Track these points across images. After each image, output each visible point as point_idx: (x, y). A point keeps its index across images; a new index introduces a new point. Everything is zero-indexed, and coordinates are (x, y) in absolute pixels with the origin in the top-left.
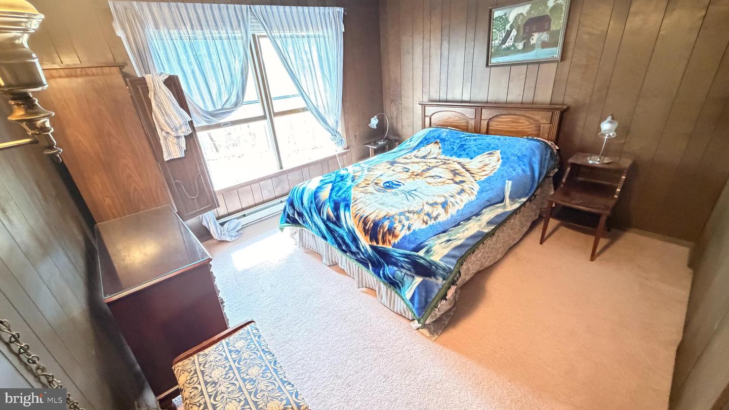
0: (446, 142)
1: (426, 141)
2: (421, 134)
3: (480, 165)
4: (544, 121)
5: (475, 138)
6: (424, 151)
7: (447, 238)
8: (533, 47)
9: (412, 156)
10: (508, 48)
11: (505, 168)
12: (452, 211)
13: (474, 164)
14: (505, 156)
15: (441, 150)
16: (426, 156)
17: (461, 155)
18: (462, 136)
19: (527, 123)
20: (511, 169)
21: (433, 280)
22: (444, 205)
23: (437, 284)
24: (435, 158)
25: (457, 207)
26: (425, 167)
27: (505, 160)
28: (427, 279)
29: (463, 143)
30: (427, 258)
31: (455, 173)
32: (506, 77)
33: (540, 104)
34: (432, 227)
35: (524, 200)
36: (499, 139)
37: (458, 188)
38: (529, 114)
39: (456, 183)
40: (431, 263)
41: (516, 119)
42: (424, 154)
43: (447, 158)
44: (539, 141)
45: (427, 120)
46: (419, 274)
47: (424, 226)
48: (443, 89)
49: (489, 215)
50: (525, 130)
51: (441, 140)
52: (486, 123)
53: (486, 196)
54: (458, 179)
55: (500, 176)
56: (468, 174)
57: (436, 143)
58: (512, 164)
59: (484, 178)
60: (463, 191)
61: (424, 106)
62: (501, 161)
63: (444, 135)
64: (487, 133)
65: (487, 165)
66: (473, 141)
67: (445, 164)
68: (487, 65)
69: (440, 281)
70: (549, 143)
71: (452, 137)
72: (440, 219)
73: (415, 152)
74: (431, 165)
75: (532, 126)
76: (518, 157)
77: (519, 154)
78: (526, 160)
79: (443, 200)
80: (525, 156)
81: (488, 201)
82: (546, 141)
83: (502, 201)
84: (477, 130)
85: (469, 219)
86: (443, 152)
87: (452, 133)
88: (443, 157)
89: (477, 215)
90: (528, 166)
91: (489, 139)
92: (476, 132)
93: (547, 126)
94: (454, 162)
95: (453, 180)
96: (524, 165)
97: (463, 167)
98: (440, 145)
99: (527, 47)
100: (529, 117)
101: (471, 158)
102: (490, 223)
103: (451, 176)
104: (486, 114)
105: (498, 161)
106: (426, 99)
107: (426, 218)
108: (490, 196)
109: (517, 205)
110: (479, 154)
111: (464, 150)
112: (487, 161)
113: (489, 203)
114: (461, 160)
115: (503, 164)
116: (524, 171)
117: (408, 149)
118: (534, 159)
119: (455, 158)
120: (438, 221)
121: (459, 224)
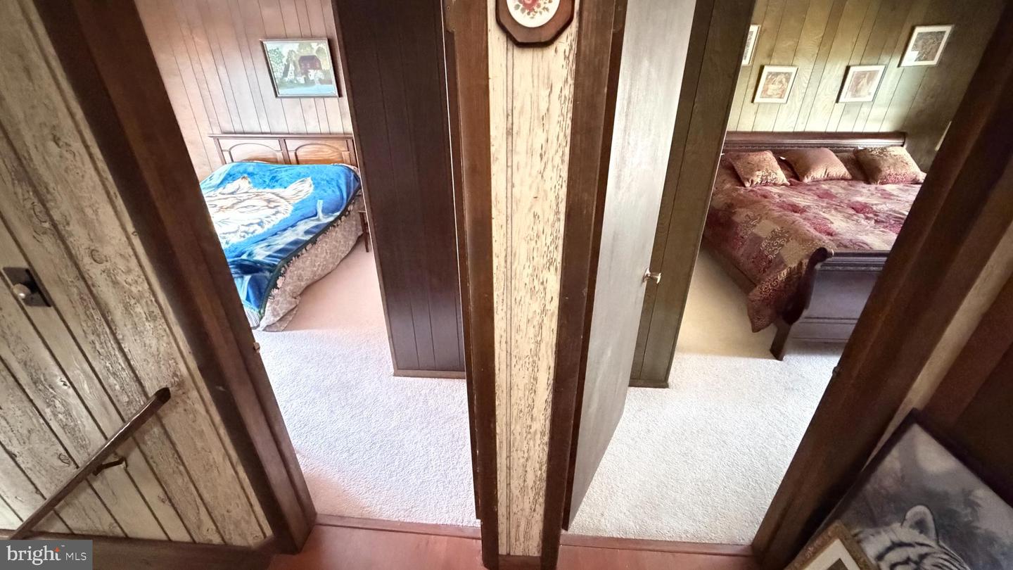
0: (255, 176)
1: (230, 177)
2: (222, 171)
3: (294, 192)
4: (344, 149)
5: (285, 169)
6: (230, 187)
7: (267, 244)
8: (313, 83)
9: (218, 194)
10: (291, 82)
11: (318, 191)
12: (267, 226)
13: (289, 192)
14: (316, 182)
15: (252, 185)
16: (235, 192)
17: (274, 186)
18: (272, 168)
19: (330, 152)
20: (322, 192)
21: (260, 274)
22: (260, 224)
23: (266, 277)
24: (247, 192)
25: (272, 223)
26: (235, 201)
27: (317, 185)
28: (255, 274)
29: (275, 175)
30: (252, 260)
31: (269, 201)
32: (299, 108)
33: (336, 134)
34: (249, 239)
35: (338, 214)
36: (308, 168)
37: (273, 211)
38: (328, 142)
39: (271, 208)
40: (256, 262)
41: (319, 148)
42: (233, 190)
43: (261, 190)
44: (342, 166)
45: (226, 155)
46: (247, 273)
47: (242, 239)
48: (236, 119)
49: (303, 226)
50: (331, 158)
51: (249, 174)
52: (294, 154)
53: (299, 213)
54: (272, 205)
55: (314, 199)
56: (282, 200)
57: (244, 177)
58: (324, 188)
59: (298, 201)
60: (277, 212)
61: (217, 139)
62: (313, 186)
63: (250, 169)
64: (298, 162)
65: (301, 191)
66: (284, 172)
67: (257, 196)
68: (276, 96)
69: (267, 274)
70: (352, 167)
71: (261, 170)
72: (257, 233)
73: (220, 190)
74: (242, 199)
75: (335, 154)
76: (327, 181)
77: (328, 179)
78: (334, 183)
79: (259, 221)
80: (332, 179)
81: (301, 216)
82: (350, 166)
83: (316, 215)
84: (287, 162)
85: (285, 230)
86: (255, 186)
87: (259, 166)
88: (255, 190)
89: (293, 226)
90: (336, 187)
91: (299, 168)
92: (286, 163)
93: (347, 153)
94: (268, 193)
95: (267, 206)
96: (333, 187)
97: (277, 195)
98: (249, 179)
99: (308, 82)
100: (330, 146)
101: (285, 188)
102: (307, 232)
103: (266, 204)
104: (292, 145)
105: (311, 186)
106: (217, 132)
107: (243, 234)
108: (304, 212)
109: (331, 219)
110: (291, 183)
111: (277, 181)
112: (300, 188)
113: (302, 218)
114: (275, 190)
115: (316, 188)
116: (333, 191)
117: (210, 187)
118: (340, 181)
119: (268, 190)
120: (255, 234)
121: (276, 234)
